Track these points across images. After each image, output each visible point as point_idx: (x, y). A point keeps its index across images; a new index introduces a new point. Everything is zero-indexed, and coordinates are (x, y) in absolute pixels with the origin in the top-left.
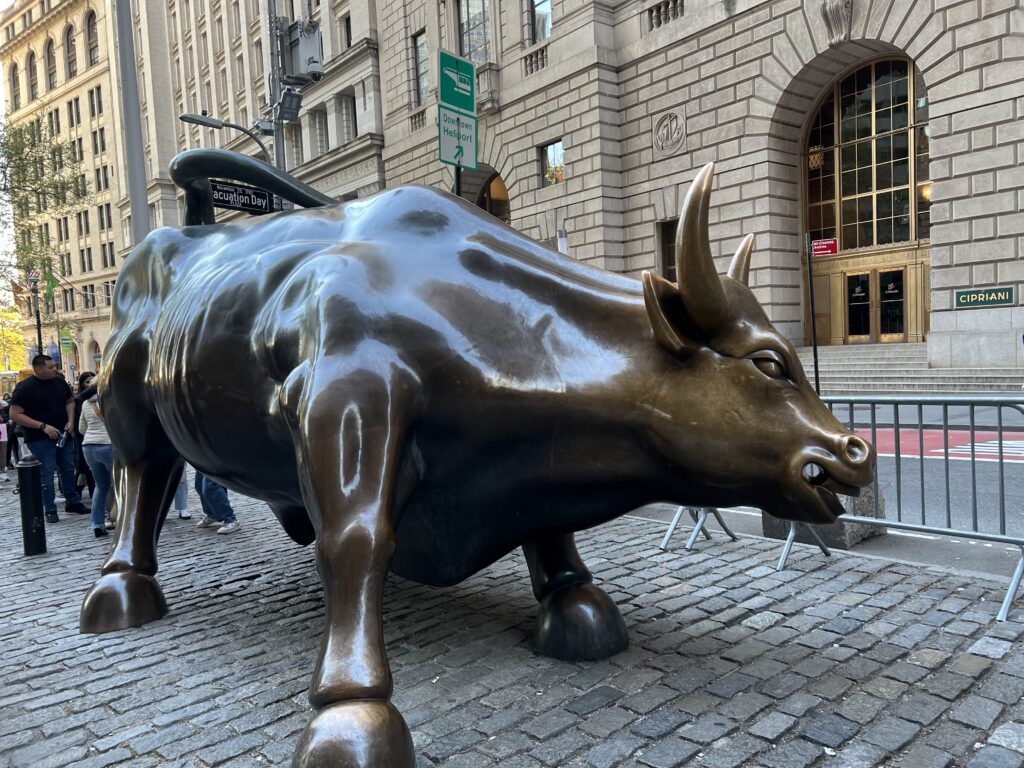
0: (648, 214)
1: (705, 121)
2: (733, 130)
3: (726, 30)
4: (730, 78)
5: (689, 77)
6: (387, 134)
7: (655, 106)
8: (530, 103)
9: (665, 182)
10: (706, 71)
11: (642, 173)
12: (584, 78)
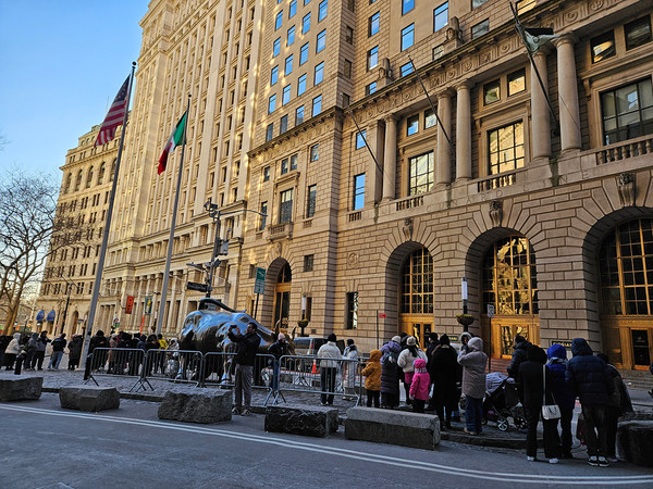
0: (344, 289)
1: (366, 258)
2: (374, 263)
3: (374, 228)
4: (374, 245)
5: (361, 241)
6: (245, 239)
7: (349, 249)
8: (304, 239)
9: (350, 278)
10: (367, 240)
11: (342, 273)
12: (324, 234)
